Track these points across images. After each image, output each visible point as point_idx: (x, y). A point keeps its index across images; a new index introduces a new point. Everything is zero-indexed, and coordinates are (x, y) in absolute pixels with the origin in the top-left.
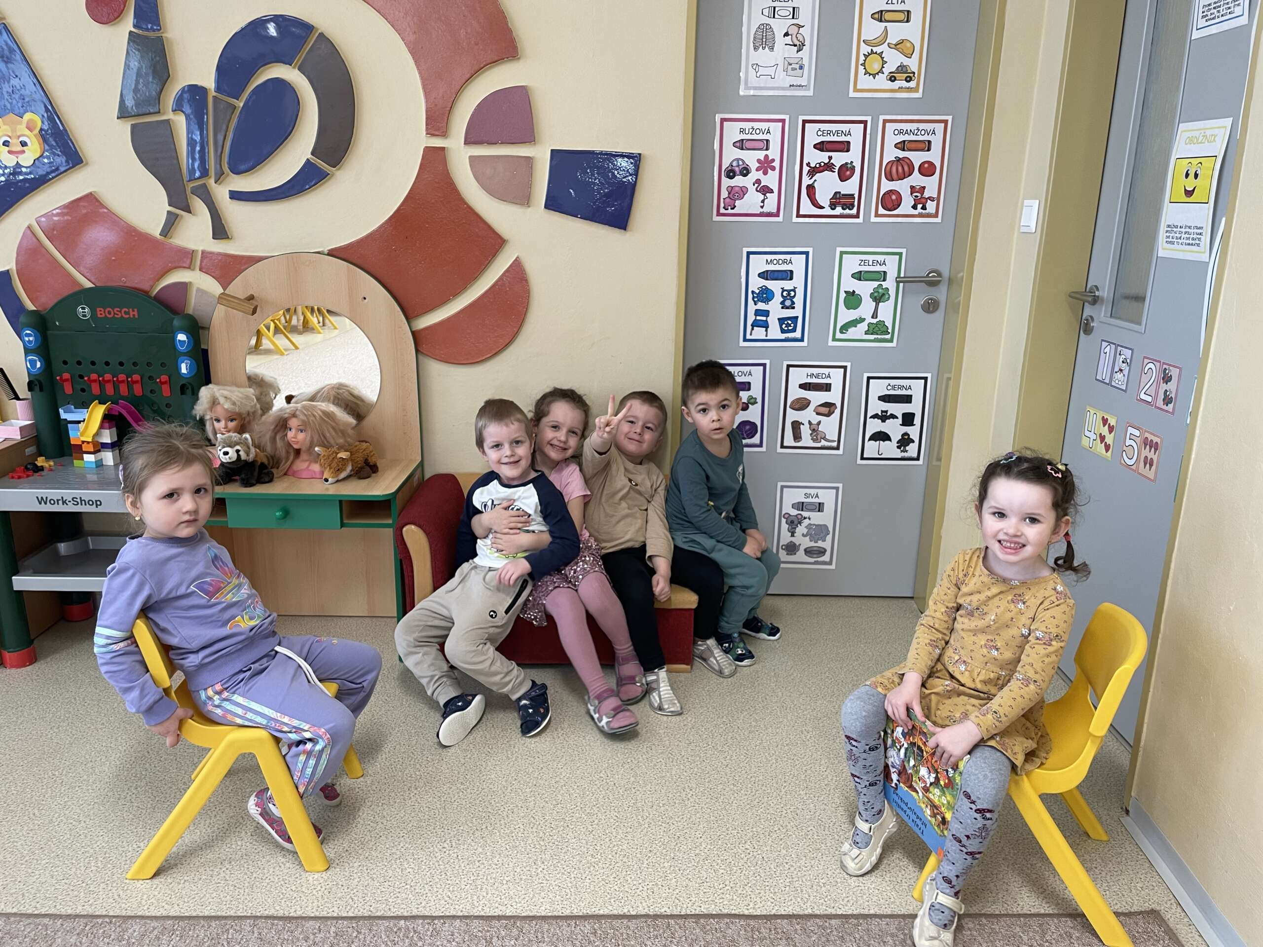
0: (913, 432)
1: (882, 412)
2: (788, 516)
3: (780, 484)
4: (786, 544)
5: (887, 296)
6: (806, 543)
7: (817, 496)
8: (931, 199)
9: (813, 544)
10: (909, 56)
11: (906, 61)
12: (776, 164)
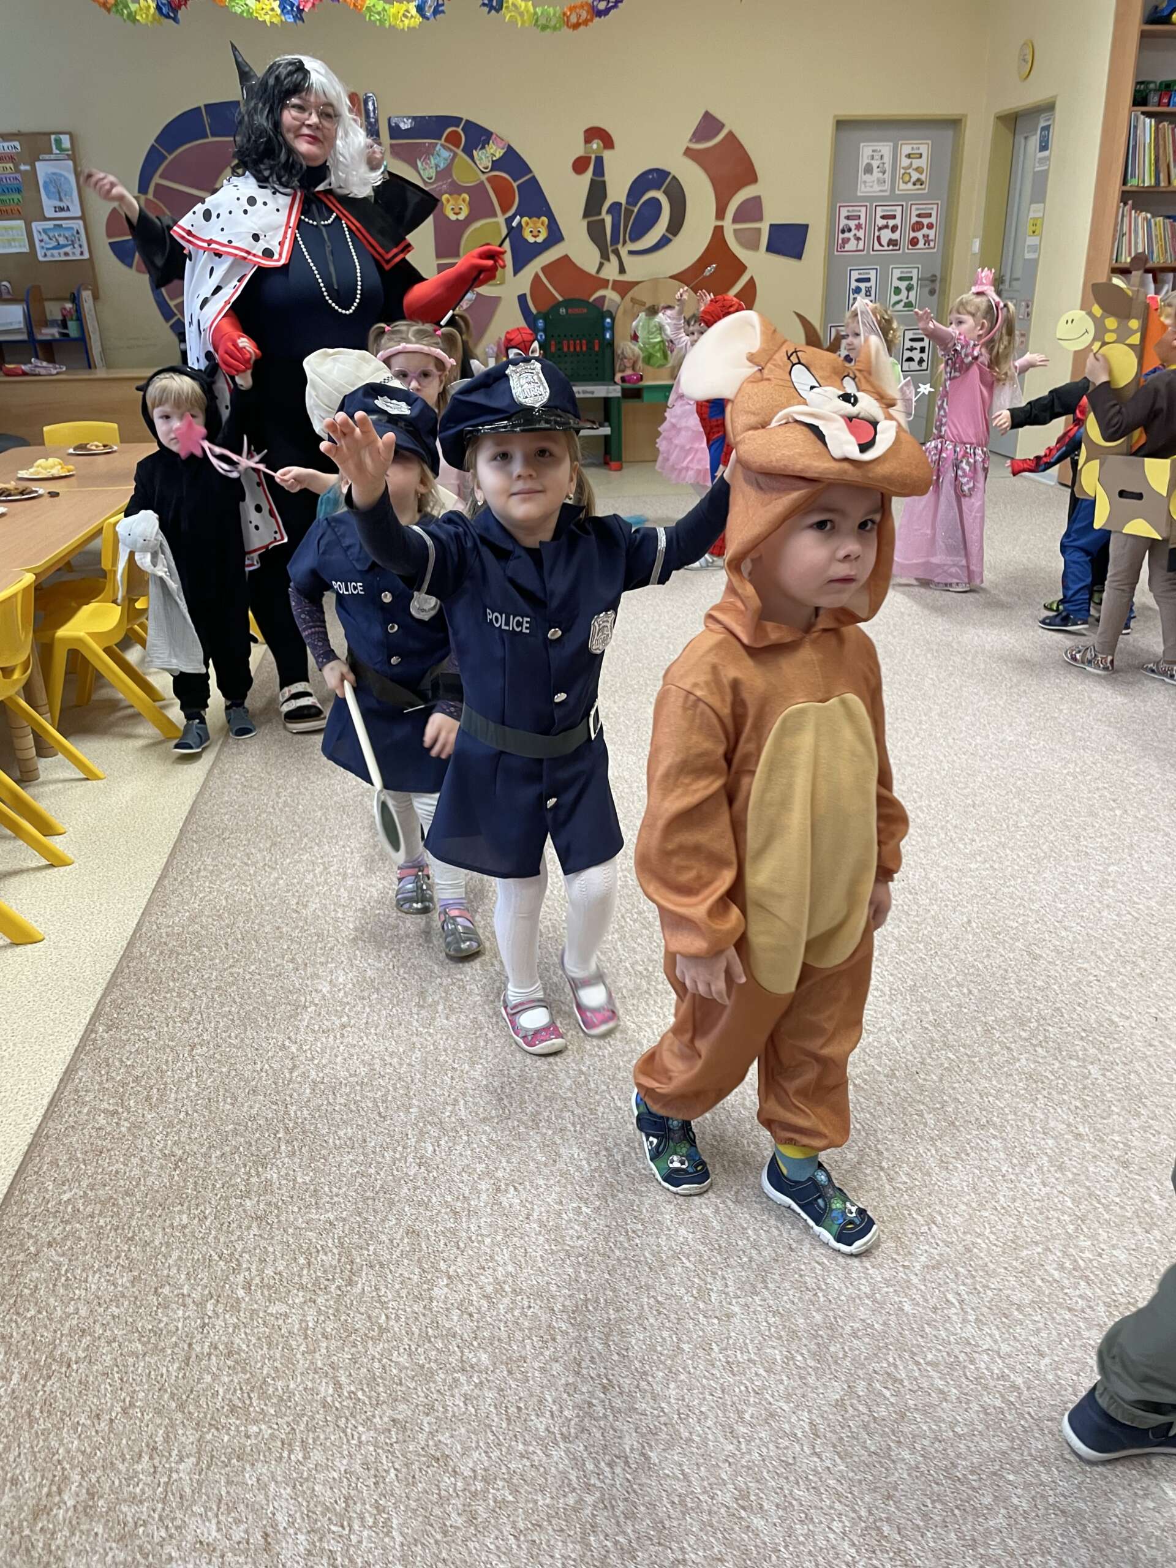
0: (925, 356)
1: (911, 346)
5: (913, 288)
8: (932, 240)
10: (921, 174)
12: (863, 226)
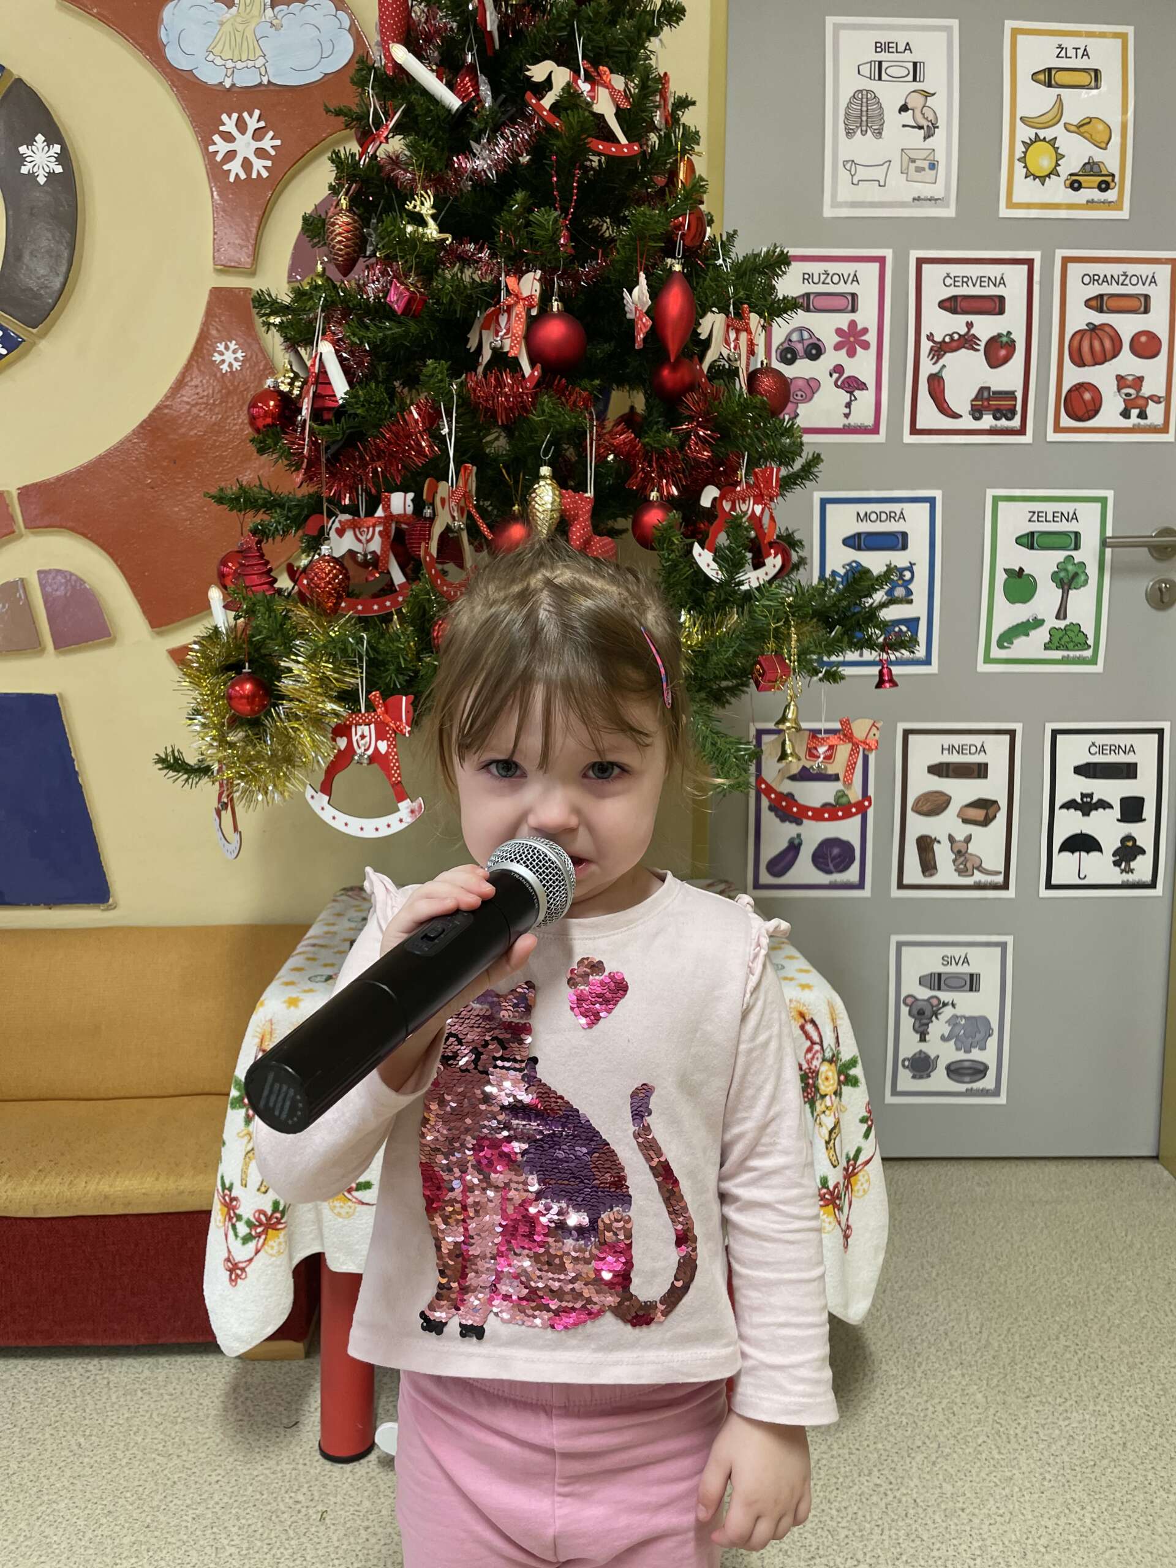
0: (1143, 833)
1: (1083, 795)
2: (912, 1002)
3: (894, 939)
4: (910, 1056)
5: (1083, 578)
6: (946, 1053)
7: (966, 961)
8: (1156, 399)
9: (961, 1055)
10: (1103, 145)
11: (1098, 155)
12: (871, 337)
